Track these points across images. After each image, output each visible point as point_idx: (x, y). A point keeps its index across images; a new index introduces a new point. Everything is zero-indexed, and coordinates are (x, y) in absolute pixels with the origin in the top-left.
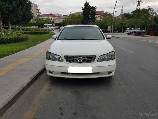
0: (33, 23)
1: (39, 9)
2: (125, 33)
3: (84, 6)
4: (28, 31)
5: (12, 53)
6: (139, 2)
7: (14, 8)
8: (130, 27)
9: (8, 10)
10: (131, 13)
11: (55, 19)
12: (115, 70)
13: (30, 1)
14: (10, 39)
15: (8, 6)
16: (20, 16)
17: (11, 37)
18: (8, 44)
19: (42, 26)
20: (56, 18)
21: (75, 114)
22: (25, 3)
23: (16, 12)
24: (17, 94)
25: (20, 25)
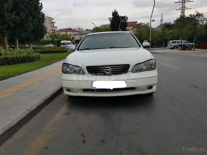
0: (47, 40)
1: (55, 22)
2: (167, 48)
3: (112, 17)
4: (41, 50)
5: (19, 73)
6: (183, 8)
7: (22, 20)
8: (174, 40)
9: (15, 23)
10: (173, 23)
11: (75, 35)
12: (157, 84)
13: (42, 12)
14: (17, 58)
15: (15, 18)
16: (30, 30)
17: (18, 56)
18: (15, 64)
19: (59, 44)
20: (76, 33)
21: (102, 141)
22: (36, 14)
23: (24, 26)
24: (22, 118)
25: (30, 43)
